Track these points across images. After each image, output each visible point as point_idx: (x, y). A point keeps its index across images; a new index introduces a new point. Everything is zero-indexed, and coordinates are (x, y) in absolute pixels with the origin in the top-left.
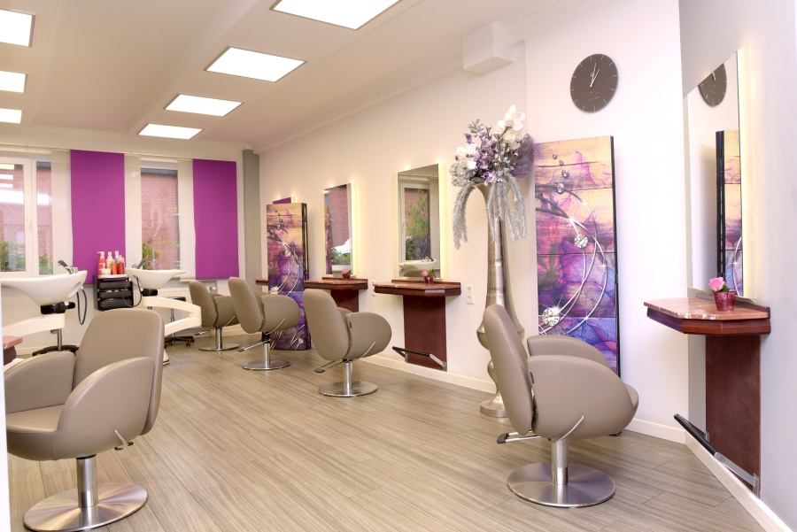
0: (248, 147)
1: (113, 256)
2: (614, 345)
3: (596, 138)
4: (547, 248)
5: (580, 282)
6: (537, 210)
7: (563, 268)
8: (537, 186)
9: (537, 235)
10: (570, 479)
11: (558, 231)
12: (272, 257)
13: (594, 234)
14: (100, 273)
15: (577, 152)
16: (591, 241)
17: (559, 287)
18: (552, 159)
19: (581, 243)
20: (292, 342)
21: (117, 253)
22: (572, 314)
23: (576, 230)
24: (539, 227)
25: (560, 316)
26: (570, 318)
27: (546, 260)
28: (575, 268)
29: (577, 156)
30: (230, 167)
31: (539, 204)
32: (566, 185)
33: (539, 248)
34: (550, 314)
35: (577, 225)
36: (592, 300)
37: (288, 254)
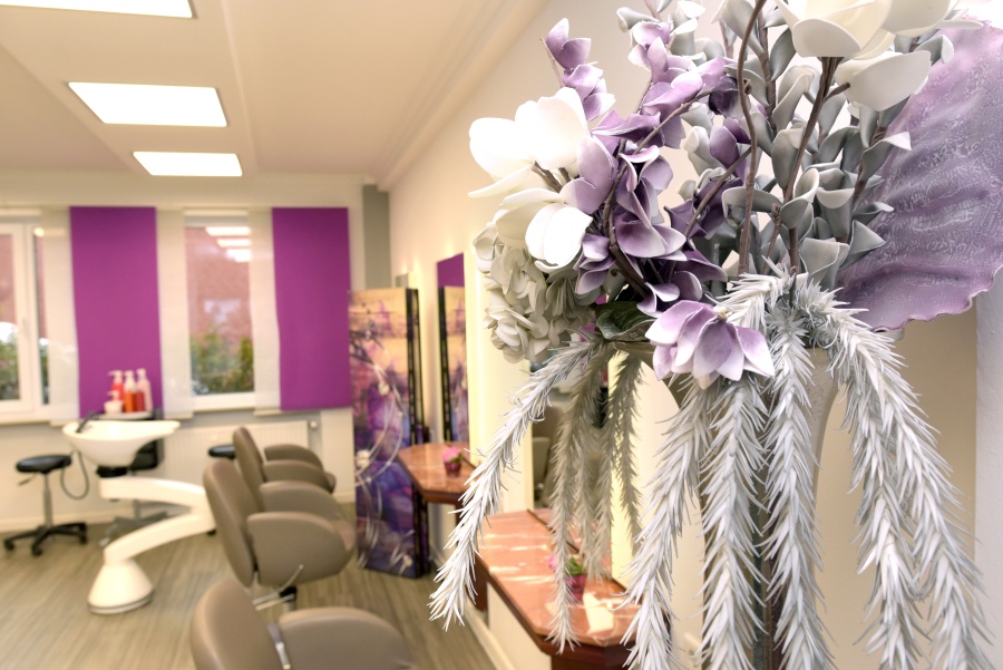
0: (370, 181)
12: (359, 392)
20: (394, 559)
21: (141, 372)
30: (333, 221)
37: (384, 389)
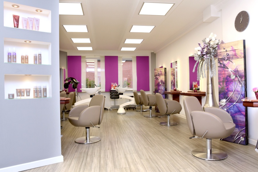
0: (153, 52)
1: (115, 84)
2: (244, 113)
3: (238, 41)
4: (222, 79)
5: (233, 91)
6: (218, 67)
7: (227, 86)
8: (218, 59)
9: (219, 75)
10: (212, 153)
11: (225, 73)
12: (156, 84)
13: (237, 74)
14: (111, 89)
15: (231, 46)
16: (236, 77)
17: (225, 92)
18: (223, 49)
19: (233, 77)
21: (116, 83)
22: (230, 102)
23: (231, 73)
24: (219, 72)
25: (226, 102)
26: (229, 103)
27: (221, 83)
28: (231, 86)
29: (231, 48)
31: (219, 65)
32: (228, 58)
33: (219, 80)
34: (222, 101)
35: (232, 71)
36: (237, 97)
37: (160, 83)
